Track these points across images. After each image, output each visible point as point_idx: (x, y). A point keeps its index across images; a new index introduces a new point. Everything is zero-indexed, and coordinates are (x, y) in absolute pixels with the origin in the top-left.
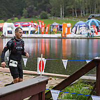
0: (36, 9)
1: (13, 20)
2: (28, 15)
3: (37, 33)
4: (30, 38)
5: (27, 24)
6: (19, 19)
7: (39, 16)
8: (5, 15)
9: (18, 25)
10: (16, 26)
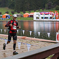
0: (53, 4)
2: (48, 8)
3: (54, 18)
5: (48, 13)
6: (43, 10)
7: (55, 8)
8: (34, 8)
9: (42, 14)
10: (41, 14)
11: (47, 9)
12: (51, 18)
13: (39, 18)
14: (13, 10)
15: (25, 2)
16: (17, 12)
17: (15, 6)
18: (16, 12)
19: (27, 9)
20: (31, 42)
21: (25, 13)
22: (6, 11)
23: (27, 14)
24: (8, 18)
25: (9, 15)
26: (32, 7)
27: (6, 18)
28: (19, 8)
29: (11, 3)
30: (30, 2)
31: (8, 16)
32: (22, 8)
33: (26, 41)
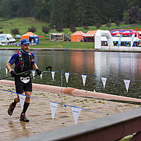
2: (130, 20)
4: (132, 52)
5: (129, 32)
6: (118, 25)
9: (116, 34)
10: (113, 35)
11: (126, 24)
12: (136, 44)
13: (107, 45)
14: (47, 25)
15: (76, 4)
16: (55, 30)
17: (51, 14)
19: (80, 21)
20: (86, 100)
21: (74, 31)
22: (30, 27)
23: (80, 33)
25: (36, 36)
26: (92, 17)
28: (61, 20)
29: (42, 8)
30: (87, 5)
31: (34, 38)
32: (68, 19)
33: (72, 98)
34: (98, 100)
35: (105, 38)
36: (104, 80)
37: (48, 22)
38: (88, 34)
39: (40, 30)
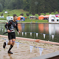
1: (55, 13)
10: (57, 17)
17: (30, 8)
18: (31, 14)
19: (42, 11)
20: (45, 45)
21: (40, 15)
22: (21, 14)
23: (42, 16)
24: (23, 20)
25: (23, 17)
26: (47, 9)
27: (21, 20)
28: (34, 10)
29: (26, 5)
30: (45, 4)
32: (37, 10)
33: (39, 44)
34: (50, 45)
35: (53, 18)
36: (53, 36)
37: (29, 11)
38: (46, 16)
39: (25, 15)
